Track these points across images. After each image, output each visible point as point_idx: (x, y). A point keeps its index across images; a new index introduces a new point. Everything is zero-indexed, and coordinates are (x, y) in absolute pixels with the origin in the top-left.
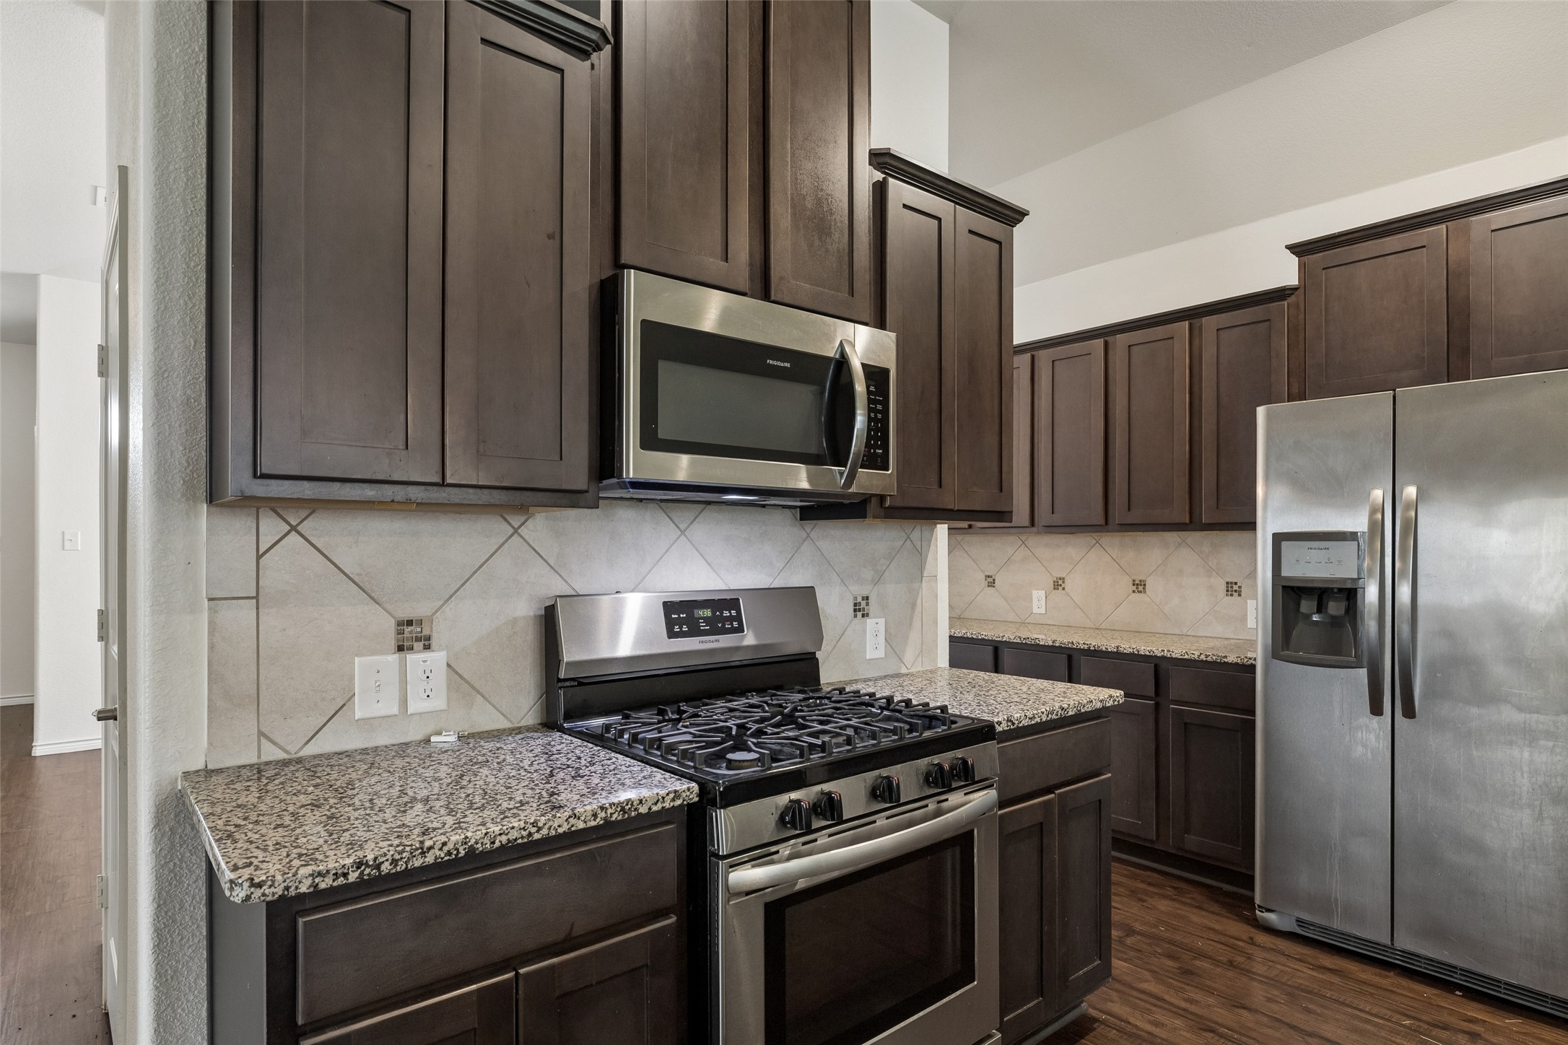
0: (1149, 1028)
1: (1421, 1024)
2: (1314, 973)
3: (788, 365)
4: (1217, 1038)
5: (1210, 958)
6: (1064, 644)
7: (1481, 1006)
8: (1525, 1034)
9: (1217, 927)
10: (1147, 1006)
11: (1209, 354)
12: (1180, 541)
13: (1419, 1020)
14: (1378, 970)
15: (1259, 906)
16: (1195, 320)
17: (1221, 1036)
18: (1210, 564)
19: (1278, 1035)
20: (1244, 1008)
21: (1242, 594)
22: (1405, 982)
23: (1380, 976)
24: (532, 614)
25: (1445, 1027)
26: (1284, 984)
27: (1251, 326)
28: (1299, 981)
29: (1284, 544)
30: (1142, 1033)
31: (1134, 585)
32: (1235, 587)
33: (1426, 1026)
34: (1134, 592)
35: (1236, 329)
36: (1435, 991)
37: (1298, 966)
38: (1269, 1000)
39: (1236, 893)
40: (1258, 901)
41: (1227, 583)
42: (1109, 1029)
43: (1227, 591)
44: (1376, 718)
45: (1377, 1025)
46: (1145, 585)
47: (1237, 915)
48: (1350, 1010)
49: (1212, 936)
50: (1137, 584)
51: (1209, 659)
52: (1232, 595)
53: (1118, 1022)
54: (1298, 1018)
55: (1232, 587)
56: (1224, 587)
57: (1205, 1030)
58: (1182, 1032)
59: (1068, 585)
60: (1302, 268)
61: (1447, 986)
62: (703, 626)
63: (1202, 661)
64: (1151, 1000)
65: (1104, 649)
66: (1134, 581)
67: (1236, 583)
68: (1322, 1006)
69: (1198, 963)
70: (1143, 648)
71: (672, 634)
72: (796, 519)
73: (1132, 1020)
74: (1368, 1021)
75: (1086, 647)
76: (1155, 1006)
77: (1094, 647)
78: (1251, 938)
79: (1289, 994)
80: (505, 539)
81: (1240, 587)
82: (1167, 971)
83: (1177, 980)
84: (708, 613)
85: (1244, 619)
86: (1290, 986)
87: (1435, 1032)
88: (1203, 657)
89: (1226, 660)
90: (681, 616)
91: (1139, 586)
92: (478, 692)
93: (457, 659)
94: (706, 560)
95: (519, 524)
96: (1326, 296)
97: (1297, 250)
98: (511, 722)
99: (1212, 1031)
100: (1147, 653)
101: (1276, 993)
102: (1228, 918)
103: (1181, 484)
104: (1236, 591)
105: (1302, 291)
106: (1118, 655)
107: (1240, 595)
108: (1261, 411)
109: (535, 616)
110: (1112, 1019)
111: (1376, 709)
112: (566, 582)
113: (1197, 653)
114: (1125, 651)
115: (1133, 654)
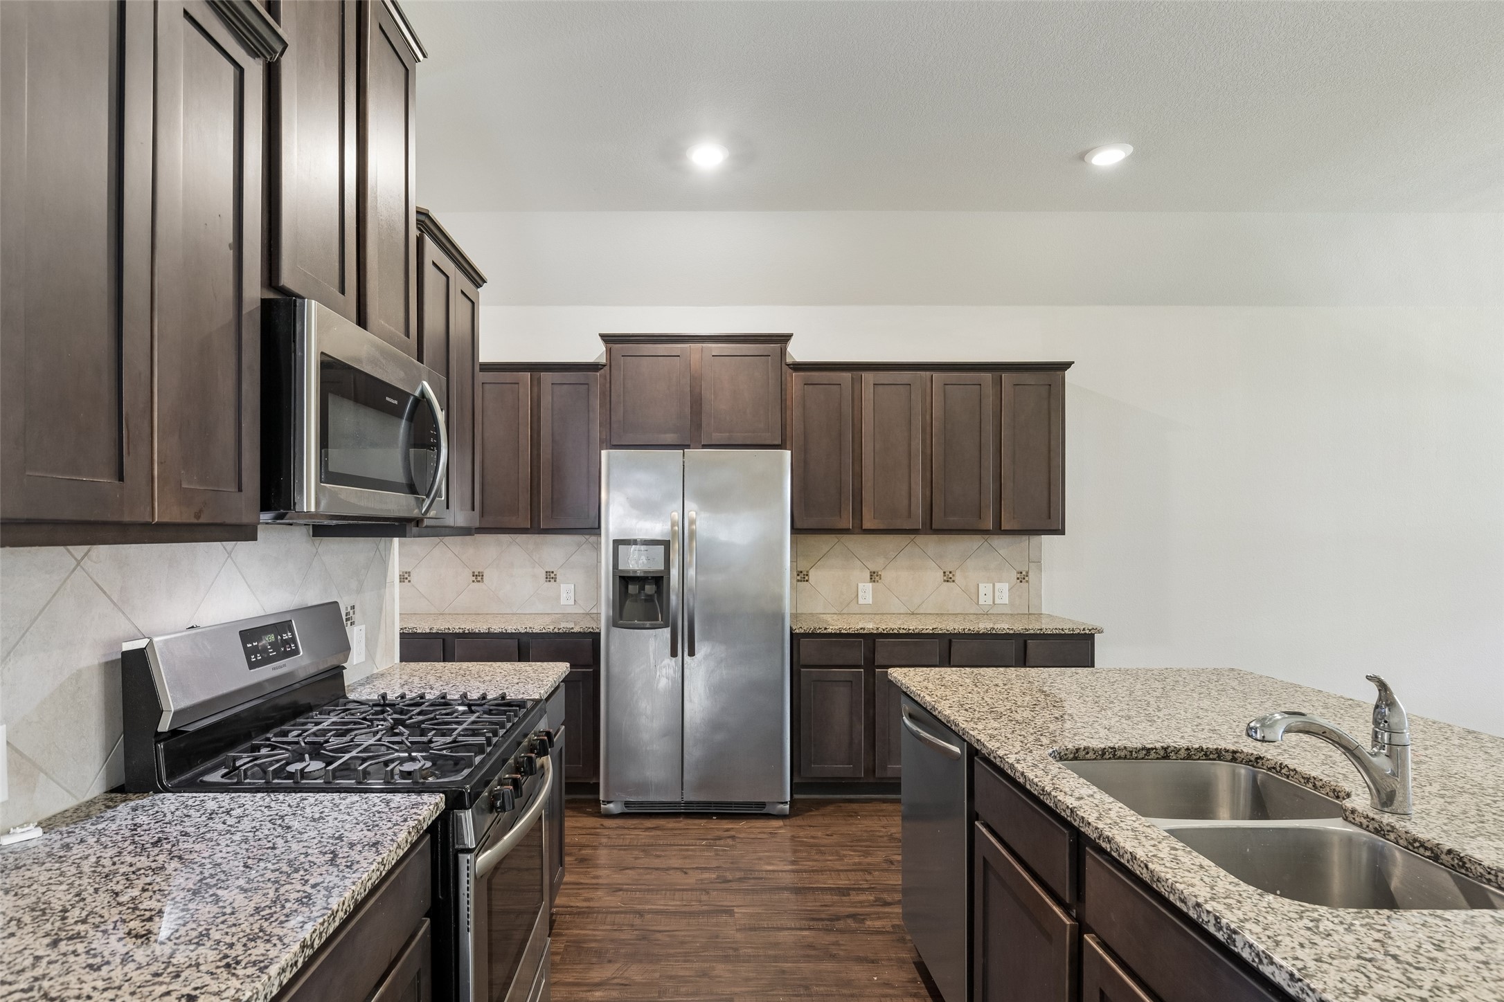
0: (585, 904)
1: (710, 841)
2: (647, 833)
3: (396, 402)
4: (625, 893)
5: (588, 846)
6: (441, 630)
7: (726, 821)
8: (750, 828)
9: (579, 825)
10: (575, 891)
11: (546, 401)
12: (511, 540)
13: (708, 839)
14: (674, 820)
15: (603, 801)
16: (535, 373)
17: (627, 890)
18: (534, 558)
19: (653, 877)
20: (627, 869)
21: (557, 580)
22: (690, 821)
23: (677, 822)
24: (96, 662)
25: (720, 838)
26: (637, 846)
27: (575, 386)
28: (643, 841)
29: (621, 547)
30: (583, 910)
31: (473, 576)
32: (552, 575)
33: (712, 841)
34: (473, 581)
35: (565, 386)
36: (705, 821)
37: (636, 832)
38: (636, 858)
39: (576, 799)
40: (602, 798)
41: (547, 572)
42: (563, 916)
43: (547, 578)
44: (674, 659)
45: (692, 850)
46: (483, 576)
47: (585, 813)
48: (676, 847)
49: (580, 832)
50: (476, 576)
51: (560, 631)
52: (550, 581)
53: (566, 909)
54: (657, 863)
55: (550, 575)
56: (544, 575)
57: (617, 891)
58: (605, 898)
59: (414, 578)
60: (609, 352)
61: (707, 815)
62: (271, 652)
63: (556, 633)
64: (574, 886)
65: (477, 631)
66: (474, 572)
67: (553, 572)
68: (663, 851)
69: (583, 852)
70: (510, 627)
71: (252, 665)
72: (310, 535)
73: (572, 904)
74: (687, 850)
75: (461, 631)
76: (579, 889)
77: (468, 630)
78: (602, 825)
79: (643, 851)
80: (67, 574)
81: (555, 575)
82: (570, 864)
83: (582, 868)
84: (272, 638)
85: (558, 598)
86: (640, 846)
87: (718, 842)
88: (556, 630)
89: (572, 631)
90: (254, 644)
91: (478, 577)
92: (41, 770)
93: (17, 732)
94: (247, 583)
95: (83, 554)
96: (624, 375)
97: (606, 338)
98: (75, 797)
99: (620, 890)
100: (514, 631)
101: (637, 853)
102: (580, 817)
103: (524, 499)
104: (552, 578)
105: (608, 367)
106: (489, 635)
107: (555, 581)
108: (604, 453)
109: (100, 665)
110: (560, 909)
111: (674, 653)
112: (129, 619)
113: (552, 627)
114: (495, 631)
115: (502, 633)
